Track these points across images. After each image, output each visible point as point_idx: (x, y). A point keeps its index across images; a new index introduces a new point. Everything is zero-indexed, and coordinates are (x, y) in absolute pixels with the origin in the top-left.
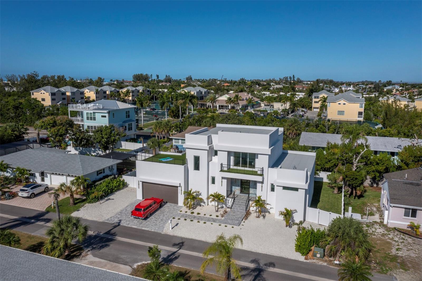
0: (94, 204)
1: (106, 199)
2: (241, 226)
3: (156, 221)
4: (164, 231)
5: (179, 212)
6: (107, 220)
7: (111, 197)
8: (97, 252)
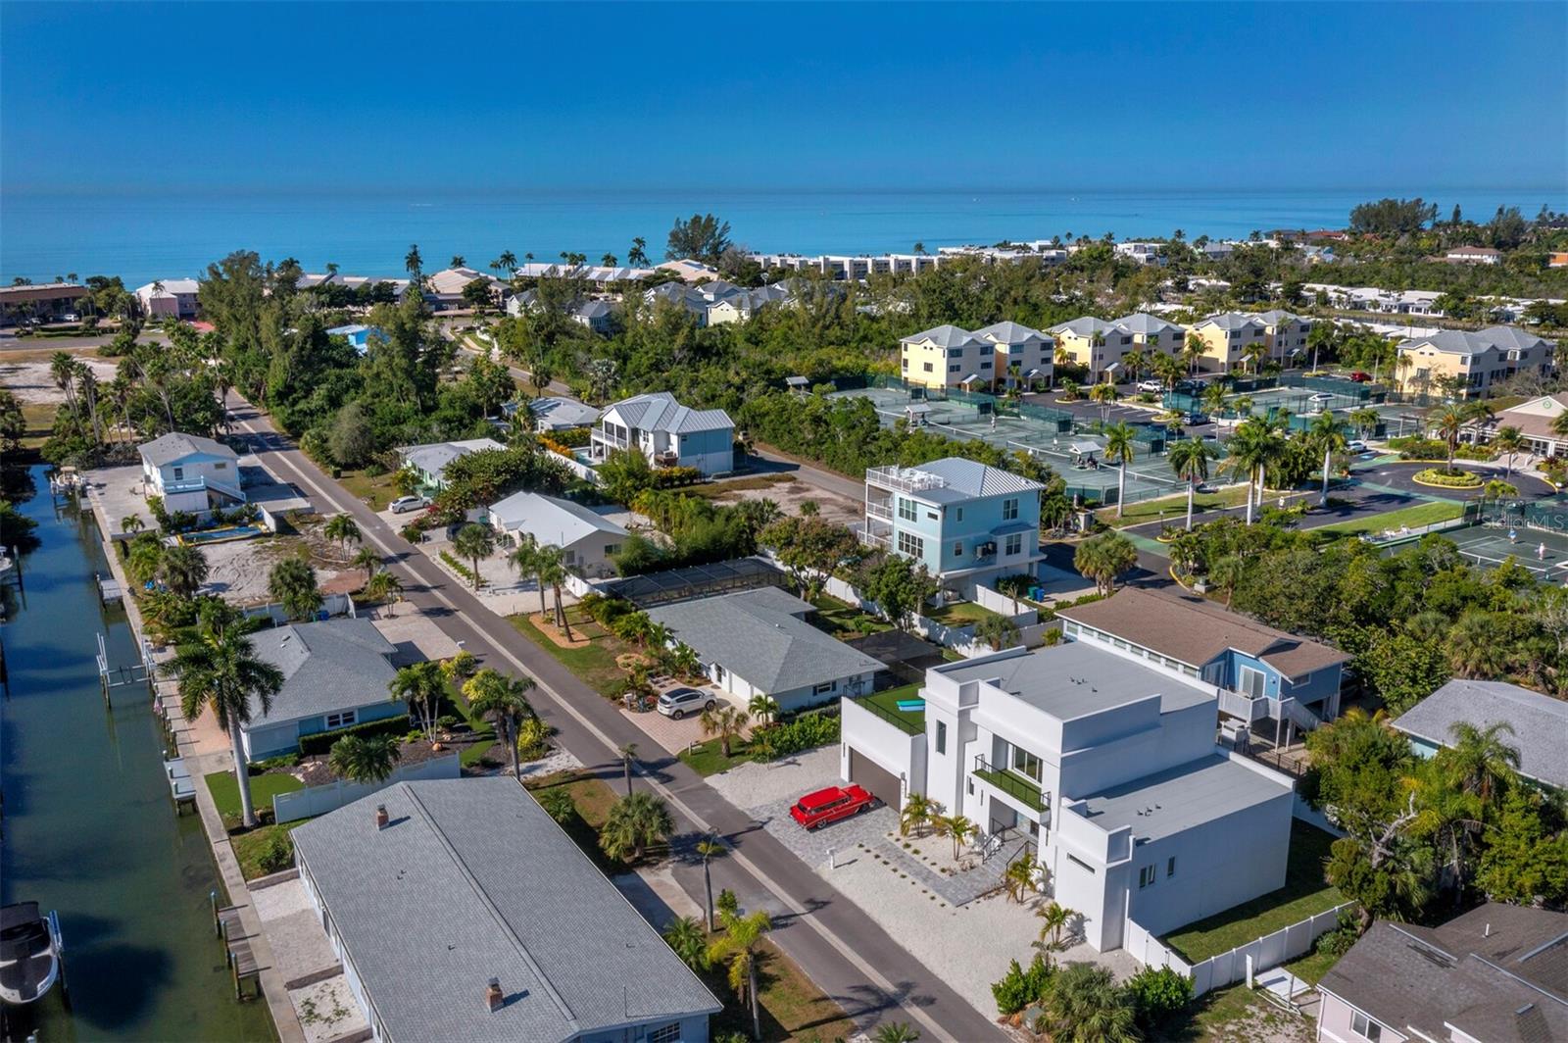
0: (761, 765)
1: (790, 759)
2: (962, 909)
3: (827, 840)
4: (820, 868)
5: (885, 836)
6: (751, 810)
7: (800, 759)
8: (683, 868)
